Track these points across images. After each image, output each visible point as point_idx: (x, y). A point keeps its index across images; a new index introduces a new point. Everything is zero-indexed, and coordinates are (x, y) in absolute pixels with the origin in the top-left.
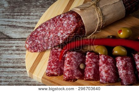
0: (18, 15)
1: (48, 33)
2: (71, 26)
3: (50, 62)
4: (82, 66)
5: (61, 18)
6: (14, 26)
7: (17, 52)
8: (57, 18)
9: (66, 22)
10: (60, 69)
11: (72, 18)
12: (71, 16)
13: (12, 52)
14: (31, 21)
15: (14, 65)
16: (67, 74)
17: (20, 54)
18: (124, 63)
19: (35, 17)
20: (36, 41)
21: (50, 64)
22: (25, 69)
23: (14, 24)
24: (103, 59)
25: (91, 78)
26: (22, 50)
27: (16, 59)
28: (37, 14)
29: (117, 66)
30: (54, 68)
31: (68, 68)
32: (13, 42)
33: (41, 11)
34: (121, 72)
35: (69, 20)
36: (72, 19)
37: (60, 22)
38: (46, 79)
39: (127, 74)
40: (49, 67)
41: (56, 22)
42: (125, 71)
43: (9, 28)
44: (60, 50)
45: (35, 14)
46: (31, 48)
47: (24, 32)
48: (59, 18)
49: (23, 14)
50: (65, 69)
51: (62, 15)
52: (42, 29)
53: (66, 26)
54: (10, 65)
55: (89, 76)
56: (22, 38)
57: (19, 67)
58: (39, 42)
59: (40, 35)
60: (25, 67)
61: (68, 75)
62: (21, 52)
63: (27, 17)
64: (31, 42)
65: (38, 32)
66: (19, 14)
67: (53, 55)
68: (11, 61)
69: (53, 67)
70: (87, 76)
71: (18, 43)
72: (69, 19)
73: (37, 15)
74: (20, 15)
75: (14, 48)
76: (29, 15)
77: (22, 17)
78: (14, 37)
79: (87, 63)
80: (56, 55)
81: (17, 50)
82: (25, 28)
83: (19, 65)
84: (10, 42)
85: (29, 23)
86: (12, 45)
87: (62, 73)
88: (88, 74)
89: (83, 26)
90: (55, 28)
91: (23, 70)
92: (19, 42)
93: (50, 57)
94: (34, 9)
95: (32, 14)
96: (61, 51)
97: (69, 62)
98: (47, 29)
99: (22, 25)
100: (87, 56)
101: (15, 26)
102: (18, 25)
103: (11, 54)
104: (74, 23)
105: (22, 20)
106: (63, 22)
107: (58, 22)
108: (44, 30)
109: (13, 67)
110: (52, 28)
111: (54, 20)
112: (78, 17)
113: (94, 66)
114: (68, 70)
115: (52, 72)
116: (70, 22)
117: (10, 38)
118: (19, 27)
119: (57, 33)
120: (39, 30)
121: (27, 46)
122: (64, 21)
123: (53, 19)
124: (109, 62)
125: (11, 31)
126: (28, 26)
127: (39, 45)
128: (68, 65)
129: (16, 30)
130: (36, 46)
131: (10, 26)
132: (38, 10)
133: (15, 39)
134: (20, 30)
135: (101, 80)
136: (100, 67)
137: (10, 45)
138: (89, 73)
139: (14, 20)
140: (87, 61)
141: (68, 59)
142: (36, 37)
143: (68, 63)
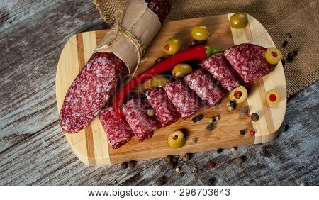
0: (20, 102)
1: (83, 98)
2: (108, 71)
3: (109, 130)
4: (150, 113)
5: (88, 69)
6: (25, 118)
7: (53, 146)
8: (84, 71)
9: (98, 71)
10: (127, 131)
11: (103, 61)
12: (100, 60)
13: (46, 150)
14: (43, 99)
15: (61, 163)
16: (139, 131)
17: (57, 147)
18: (198, 79)
19: (44, 92)
20: (74, 115)
21: (109, 132)
22: (78, 161)
23: (23, 115)
24: (171, 89)
25: (170, 119)
26: (57, 141)
27: (58, 155)
28: (43, 86)
29: (192, 88)
30: (119, 134)
31: (136, 123)
32: (39, 137)
33: (46, 79)
34: (202, 92)
35: (101, 66)
36: (104, 64)
37: (90, 75)
38: (115, 154)
39: (209, 91)
40: (112, 136)
41: (86, 78)
42: (204, 89)
43: (20, 124)
44: (111, 109)
45: (41, 87)
46: (72, 128)
47: (43, 118)
48: (86, 70)
49: (25, 96)
50: (133, 127)
51: (88, 65)
52: (72, 96)
53: (101, 75)
54: (55, 166)
55: (167, 118)
56: (47, 127)
57: (69, 163)
58: (79, 115)
59: (74, 105)
60: (76, 159)
61: (142, 130)
62: (58, 144)
63: (33, 97)
64: (67, 121)
65: (69, 104)
66: (20, 99)
67: (106, 119)
68: (53, 161)
69: (117, 133)
70: (164, 119)
71: (45, 136)
72: (100, 64)
73: (45, 88)
74: (23, 100)
75: (45, 144)
76: (34, 93)
77: (27, 100)
78: (35, 131)
79: (154, 106)
80: (111, 117)
81: (50, 144)
82: (41, 112)
83: (66, 160)
84: (34, 139)
85: (41, 103)
86: (39, 142)
87: (131, 134)
88: (165, 117)
89: (123, 64)
90: (88, 86)
91: (76, 163)
92: (46, 133)
93: (103, 124)
94: (35, 83)
95: (36, 90)
96: (114, 110)
97: (133, 116)
98: (78, 92)
99: (34, 111)
100: (148, 98)
101: (25, 117)
102: (29, 113)
103: (47, 153)
104: (110, 66)
105: (29, 105)
106: (94, 72)
107: (88, 77)
108: (75, 96)
109: (61, 167)
110: (84, 87)
111: (82, 77)
112: (110, 56)
113: (164, 104)
114: (137, 126)
115: (119, 140)
116: (104, 67)
117: (31, 135)
118: (32, 115)
119: (95, 90)
120: (69, 100)
121: (66, 128)
122: (95, 70)
123: (80, 76)
124: (180, 88)
125: (25, 127)
126: (43, 107)
127: (81, 118)
128: (134, 120)
129: (30, 121)
130: (77, 122)
131: (20, 120)
132: (42, 80)
133: (38, 133)
134: (36, 118)
135: (183, 115)
136: (173, 101)
137: (36, 143)
138: (165, 115)
139: (20, 110)
140: (153, 103)
141: (129, 113)
142: (71, 110)
143: (132, 118)
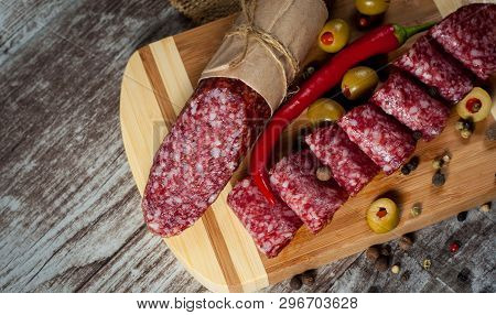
0: (65, 202)
2: (232, 116)
3: (253, 225)
4: (323, 175)
5: (193, 112)
6: (85, 231)
7: (152, 275)
8: (185, 116)
9: (213, 116)
10: (286, 218)
11: (222, 96)
12: (215, 93)
13: (141, 285)
14: (107, 188)
16: (312, 215)
17: (161, 274)
18: (398, 94)
19: (105, 172)
23: (78, 226)
24: (354, 123)
25: (363, 180)
26: (157, 262)
28: (101, 161)
29: (390, 112)
30: (275, 229)
31: (304, 202)
32: (120, 263)
33: (102, 147)
34: (410, 117)
35: (218, 105)
36: (224, 101)
38: (277, 268)
39: (423, 111)
40: (261, 235)
42: (414, 109)
43: (79, 245)
44: (246, 183)
45: (98, 166)
47: (118, 225)
48: (189, 114)
49: (73, 189)
50: (298, 209)
51: (192, 105)
53: (219, 124)
55: (357, 180)
56: (130, 239)
61: (317, 214)
62: (160, 268)
63: (88, 188)
66: (65, 196)
67: (243, 206)
69: (270, 228)
70: (353, 183)
71: (132, 257)
72: (215, 102)
73: (105, 164)
74: (71, 196)
75: (136, 273)
76: (87, 180)
77: (78, 196)
78: (111, 254)
79: (327, 161)
80: (250, 199)
81: (147, 272)
82: (110, 212)
84: (114, 269)
85: (106, 196)
86: (123, 272)
87: (296, 222)
88: (353, 179)
92: (132, 251)
93: (240, 216)
94: (83, 159)
95: (90, 172)
96: (252, 184)
97: (293, 188)
99: (97, 213)
100: (312, 147)
101: (84, 229)
102: (88, 220)
105: (85, 205)
106: (206, 118)
113: (345, 153)
114: (307, 206)
115: (279, 241)
117: (104, 263)
118: (96, 222)
119: (209, 153)
122: (208, 114)
124: (369, 117)
125: (89, 248)
126: (112, 203)
127: (184, 207)
128: (297, 197)
129: (96, 234)
131: (75, 238)
132: (95, 151)
133: (117, 254)
134: (104, 227)
135: (386, 168)
136: (361, 145)
137: (120, 276)
138: (353, 175)
139: (69, 218)
140: (323, 155)
141: (285, 185)
143: (294, 193)
